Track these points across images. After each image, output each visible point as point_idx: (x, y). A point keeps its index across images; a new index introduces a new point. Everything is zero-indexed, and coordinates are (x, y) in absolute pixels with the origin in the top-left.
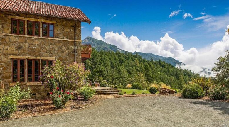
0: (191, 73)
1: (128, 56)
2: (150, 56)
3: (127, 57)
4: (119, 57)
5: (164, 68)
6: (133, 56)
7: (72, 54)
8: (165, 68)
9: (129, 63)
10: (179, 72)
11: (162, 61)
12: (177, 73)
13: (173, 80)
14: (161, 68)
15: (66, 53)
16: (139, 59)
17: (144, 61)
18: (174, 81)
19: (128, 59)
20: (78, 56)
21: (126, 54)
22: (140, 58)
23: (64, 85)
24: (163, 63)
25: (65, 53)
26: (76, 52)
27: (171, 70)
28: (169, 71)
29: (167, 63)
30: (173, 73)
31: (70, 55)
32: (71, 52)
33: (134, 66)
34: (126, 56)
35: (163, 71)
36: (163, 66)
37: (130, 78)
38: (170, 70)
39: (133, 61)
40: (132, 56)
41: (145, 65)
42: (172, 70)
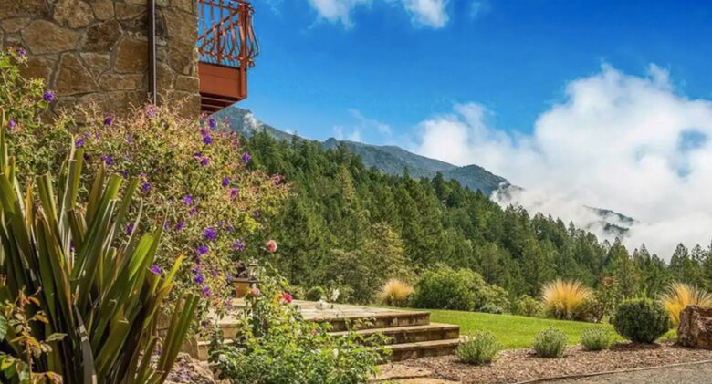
0: (564, 230)
1: (304, 154)
2: (393, 159)
3: (300, 160)
4: (264, 160)
5: (455, 211)
6: (326, 155)
7: (127, 46)
8: (462, 211)
9: (313, 185)
10: (519, 227)
11: (446, 178)
12: (507, 231)
13: (496, 258)
14: (443, 209)
15: (74, 24)
16: (353, 172)
17: (373, 177)
18: (500, 262)
19: (306, 167)
20: (173, 62)
21: (294, 148)
22: (355, 163)
23: (123, 320)
24: (450, 186)
25: (66, 23)
26: (162, 31)
27: (484, 217)
28: (476, 223)
29: (467, 188)
30: (494, 230)
31: (107, 49)
32: (113, 24)
33: (333, 197)
34: (298, 156)
35: (451, 221)
36: (451, 202)
37: (341, 252)
38: (483, 219)
39: (327, 175)
40: (322, 157)
41: (377, 194)
42: (487, 217)
